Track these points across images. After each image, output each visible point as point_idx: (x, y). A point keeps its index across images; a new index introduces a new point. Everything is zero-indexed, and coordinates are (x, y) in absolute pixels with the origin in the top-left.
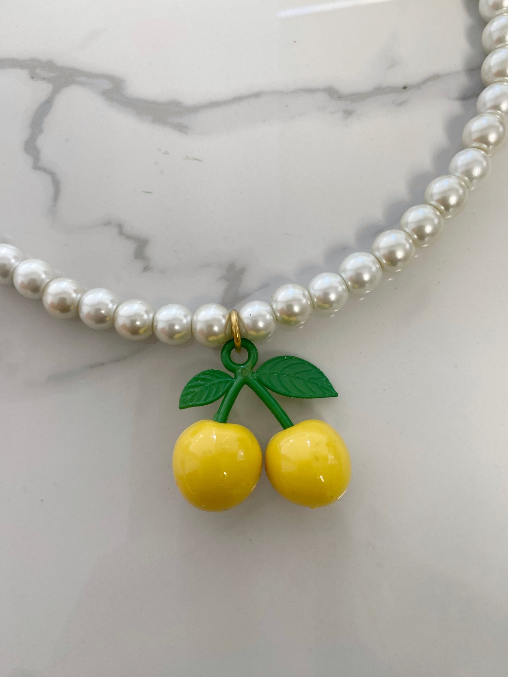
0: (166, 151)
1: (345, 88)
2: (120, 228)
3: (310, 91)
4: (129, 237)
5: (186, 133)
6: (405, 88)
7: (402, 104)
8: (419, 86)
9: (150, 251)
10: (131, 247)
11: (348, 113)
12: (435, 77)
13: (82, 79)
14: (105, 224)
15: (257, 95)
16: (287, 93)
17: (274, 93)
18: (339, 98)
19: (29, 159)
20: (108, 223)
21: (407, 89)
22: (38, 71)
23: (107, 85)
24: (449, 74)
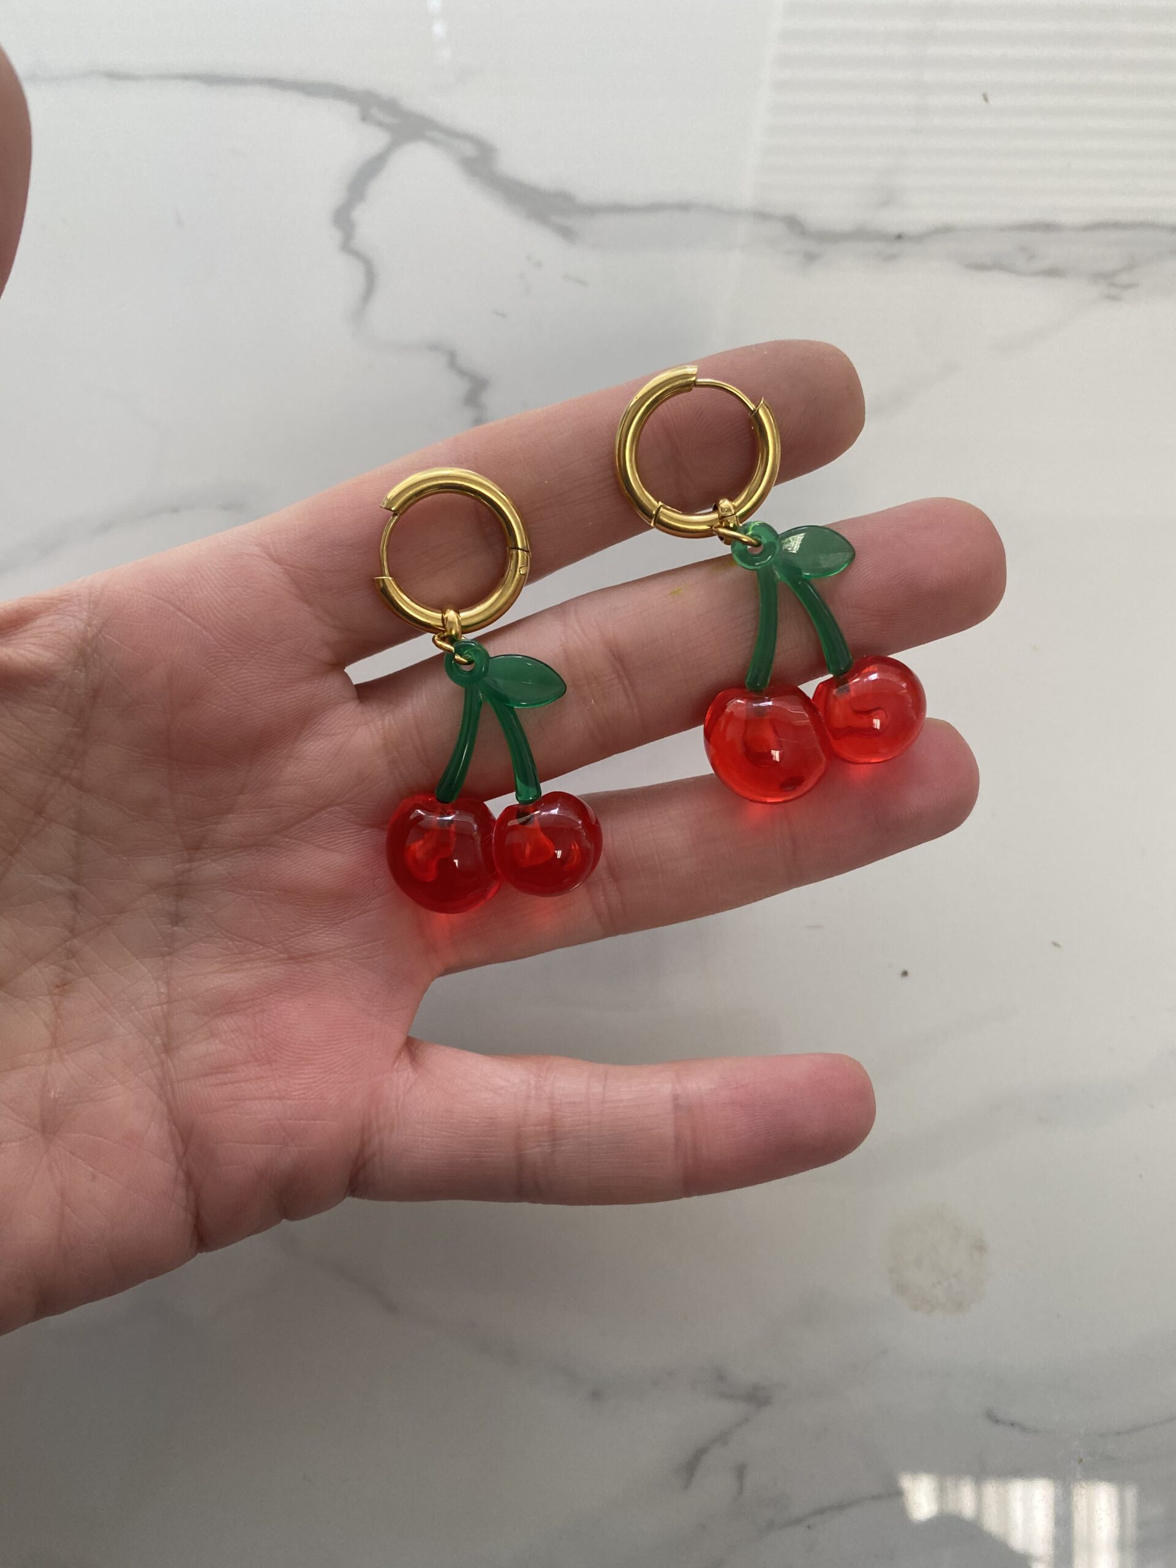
0: (539, 262)
1: (814, 222)
2: (452, 357)
3: (764, 216)
4: (462, 373)
6: (899, 237)
7: (891, 258)
8: (919, 238)
9: (488, 398)
10: (461, 387)
11: (810, 258)
12: (945, 230)
13: (437, 135)
14: (430, 348)
15: (684, 207)
17: (708, 208)
18: (802, 233)
19: (337, 236)
20: (434, 347)
21: (903, 239)
22: (374, 111)
23: (469, 150)
24: (966, 229)
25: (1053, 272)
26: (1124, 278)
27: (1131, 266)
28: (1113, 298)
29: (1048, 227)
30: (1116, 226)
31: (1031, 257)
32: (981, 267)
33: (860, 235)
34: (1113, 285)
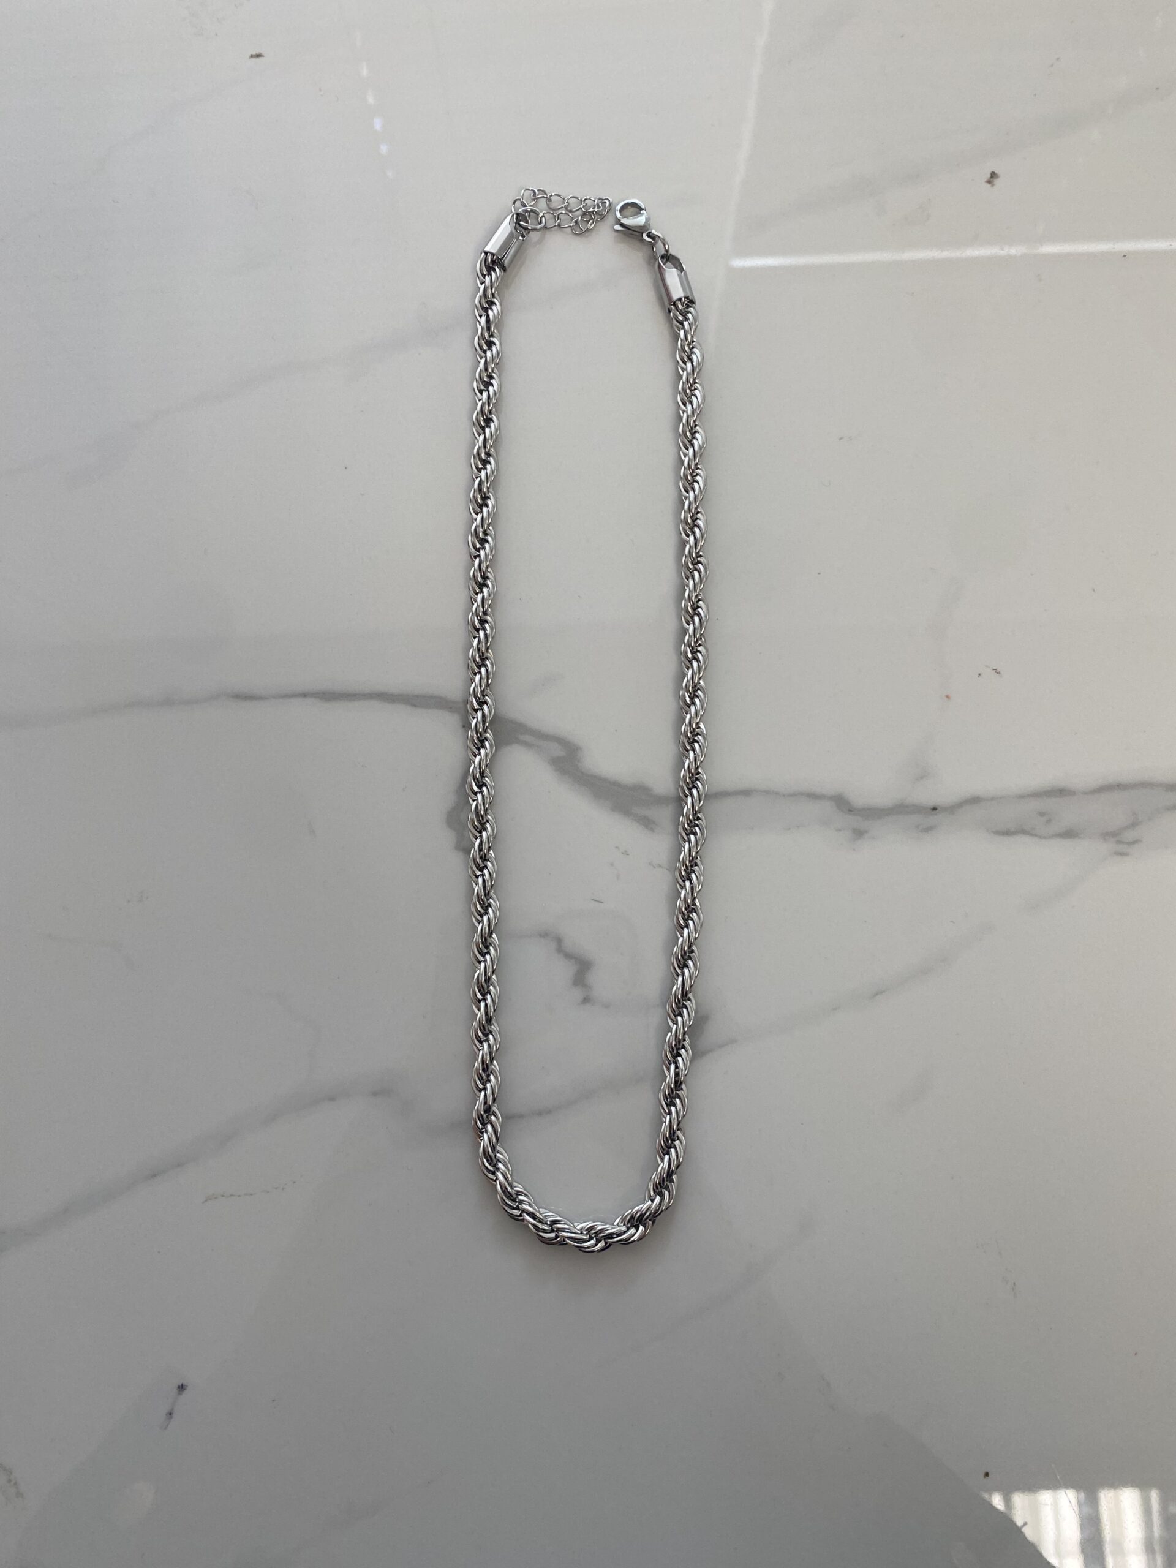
0: (626, 851)
1: (859, 799)
2: (559, 940)
3: (813, 796)
4: (568, 956)
5: (652, 830)
6: (934, 809)
7: (928, 829)
8: (953, 809)
9: (593, 978)
10: (570, 968)
11: (859, 833)
12: (975, 800)
13: (527, 738)
14: (540, 935)
15: (746, 793)
16: (784, 796)
17: (767, 792)
18: (850, 810)
20: (544, 935)
21: (937, 811)
23: (558, 751)
24: (993, 799)
25: (1069, 834)
26: (1130, 835)
27: (1134, 825)
28: (1121, 854)
29: (1060, 792)
30: (1120, 787)
31: (1049, 821)
32: (1007, 833)
33: (901, 809)
34: (1119, 842)
